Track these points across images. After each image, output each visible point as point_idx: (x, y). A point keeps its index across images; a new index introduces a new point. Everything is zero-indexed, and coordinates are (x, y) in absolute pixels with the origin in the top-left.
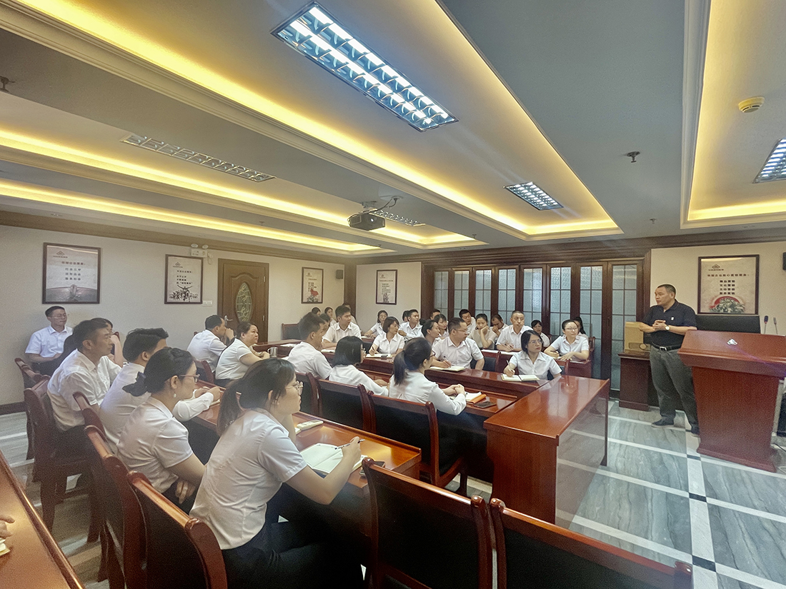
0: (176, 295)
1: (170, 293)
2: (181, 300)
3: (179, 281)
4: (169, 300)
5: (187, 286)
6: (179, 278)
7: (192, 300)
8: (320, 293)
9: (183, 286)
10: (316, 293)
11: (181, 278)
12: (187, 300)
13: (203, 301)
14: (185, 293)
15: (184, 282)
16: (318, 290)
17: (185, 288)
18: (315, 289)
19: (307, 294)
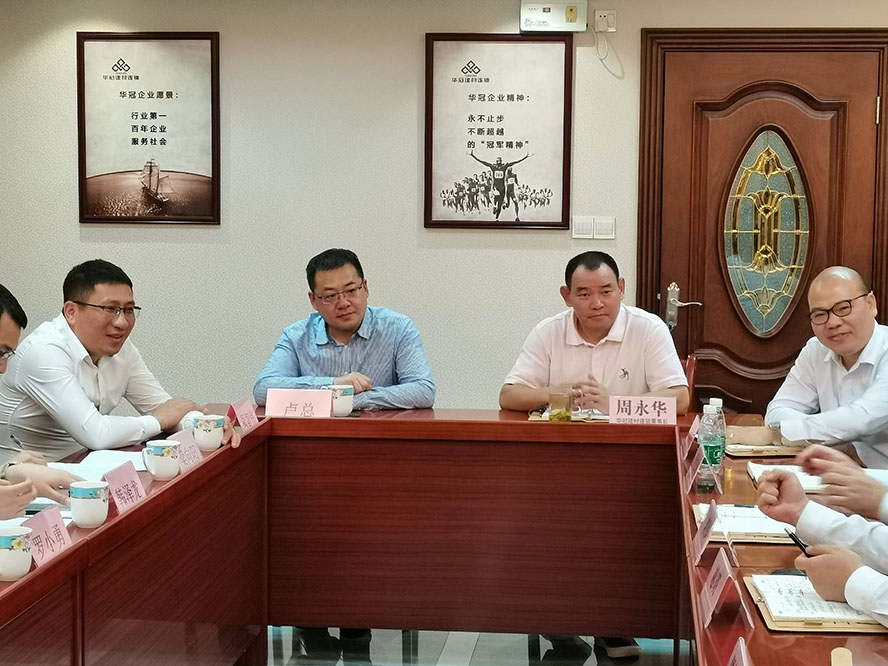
0: (468, 194)
1: (444, 185)
2: (485, 213)
3: (475, 138)
4: (441, 212)
5: (508, 156)
6: (477, 124)
7: (529, 213)
11: (485, 125)
12: (508, 215)
13: (576, 218)
14: (499, 184)
15: (496, 138)
17: (500, 166)
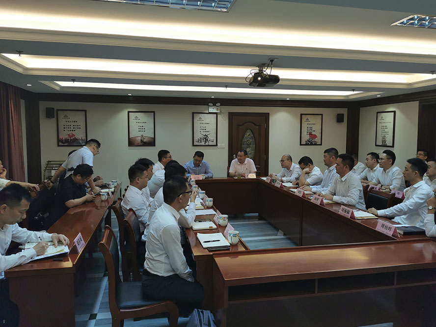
0: (200, 140)
1: (196, 139)
2: (203, 143)
3: (201, 130)
4: (195, 143)
5: (207, 134)
6: (201, 128)
7: (211, 143)
8: (319, 136)
9: (204, 134)
10: (315, 136)
11: (203, 128)
12: (207, 144)
13: (218, 144)
15: (205, 131)
16: (317, 133)
17: (205, 135)
18: (313, 133)
19: (306, 137)
